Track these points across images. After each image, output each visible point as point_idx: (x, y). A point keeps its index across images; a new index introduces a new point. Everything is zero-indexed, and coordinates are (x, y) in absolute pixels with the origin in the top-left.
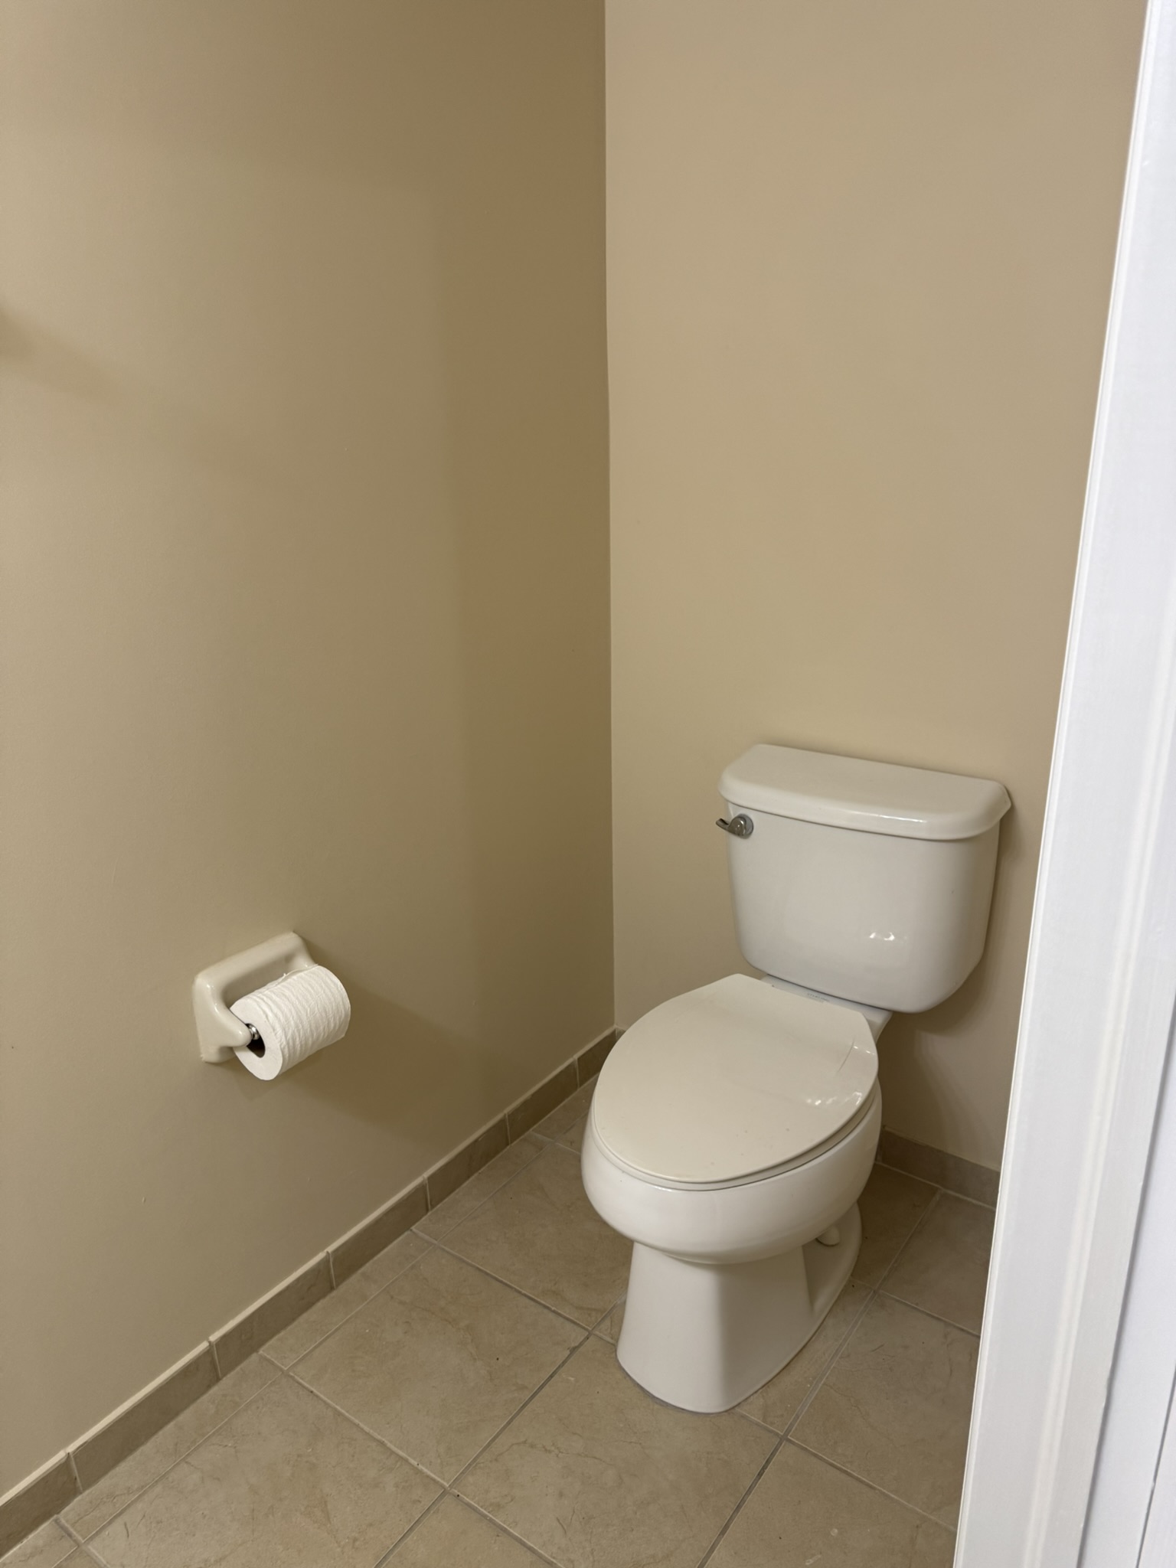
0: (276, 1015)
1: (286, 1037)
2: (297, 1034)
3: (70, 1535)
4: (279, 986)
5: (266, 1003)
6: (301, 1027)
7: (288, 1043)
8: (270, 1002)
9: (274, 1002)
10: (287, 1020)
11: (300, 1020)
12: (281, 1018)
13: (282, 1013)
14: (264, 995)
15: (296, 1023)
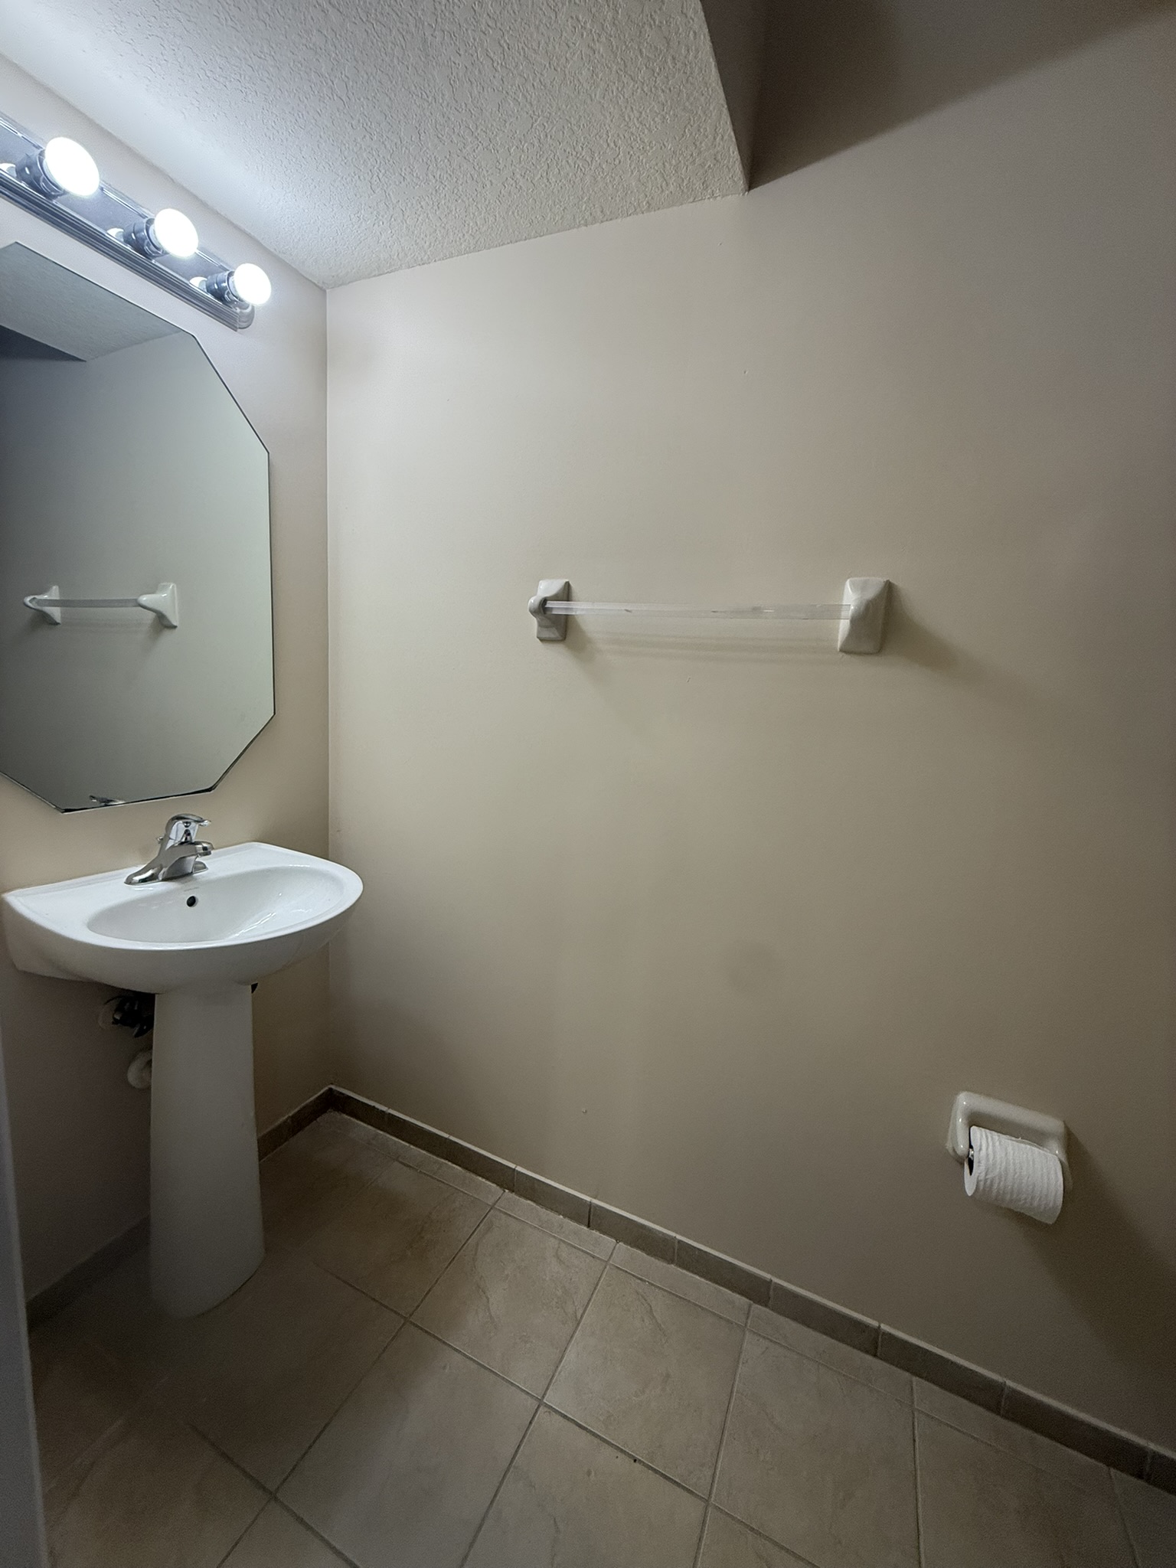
0: (988, 1155)
1: (986, 1175)
2: (997, 1181)
3: (748, 1318)
4: (1010, 1141)
5: (987, 1142)
6: (1003, 1179)
7: (986, 1180)
8: (991, 1144)
9: (994, 1145)
10: (994, 1164)
11: (1007, 1174)
12: (991, 1160)
13: (994, 1158)
14: (992, 1137)
15: (1000, 1173)
